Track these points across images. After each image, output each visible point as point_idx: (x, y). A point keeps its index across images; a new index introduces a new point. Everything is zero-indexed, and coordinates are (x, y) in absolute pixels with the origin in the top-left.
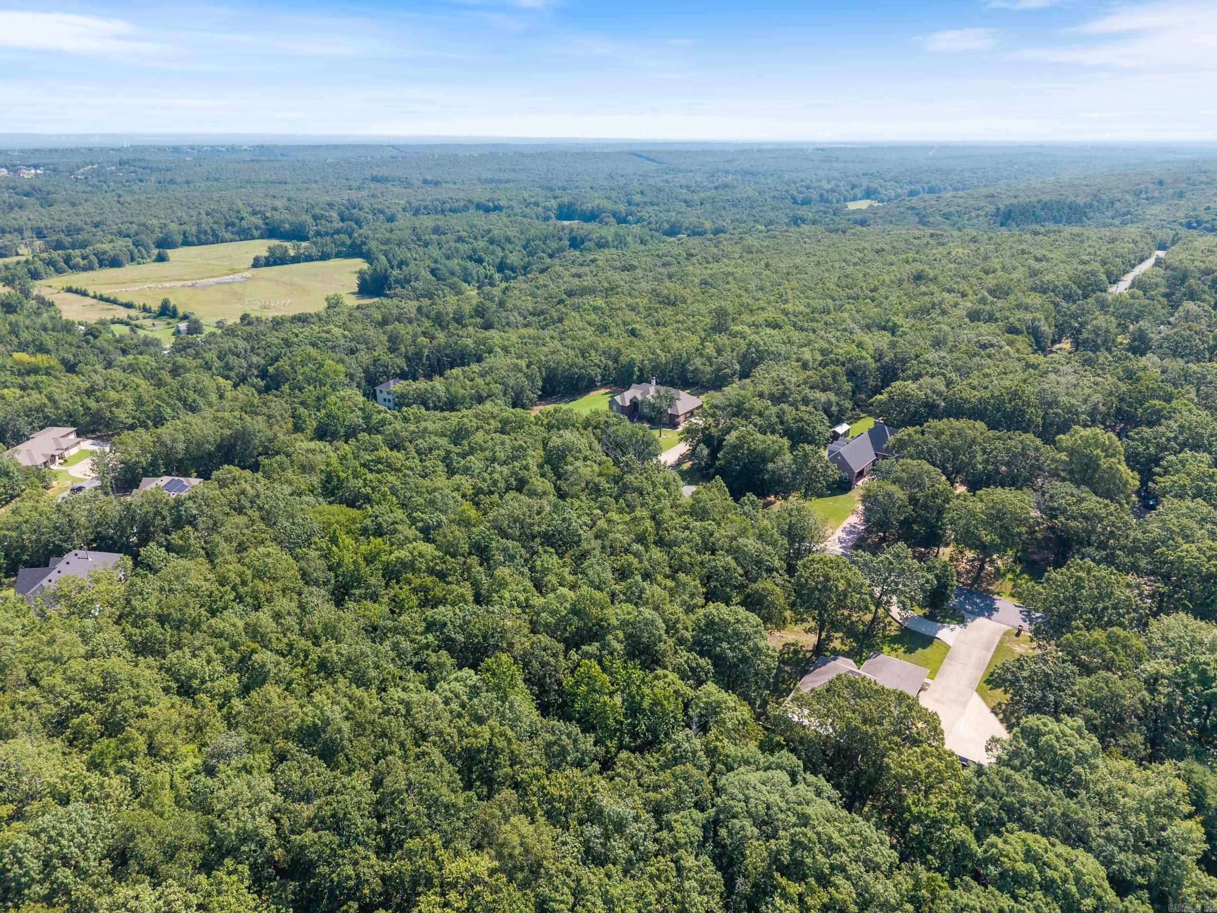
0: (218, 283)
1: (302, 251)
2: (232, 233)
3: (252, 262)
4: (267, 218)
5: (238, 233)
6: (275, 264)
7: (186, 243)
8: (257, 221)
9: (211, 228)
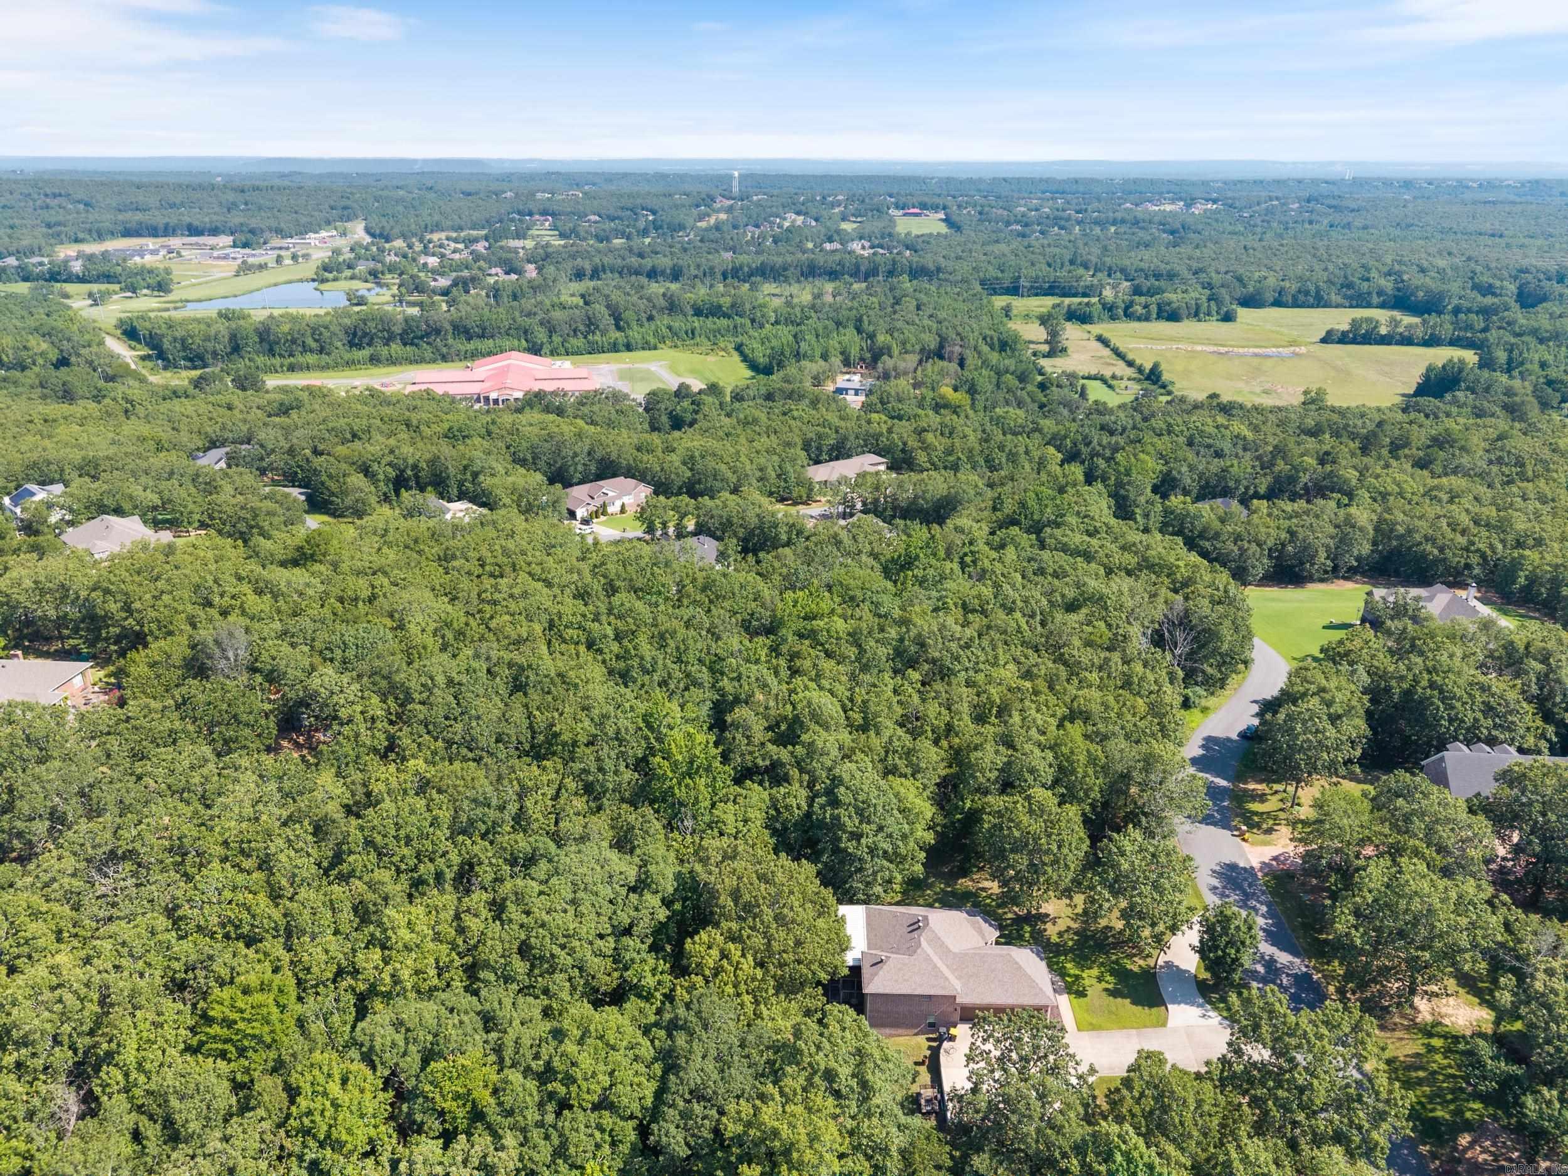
0: (1256, 355)
1: (1400, 330)
2: (1345, 297)
3: (1323, 334)
4: (1403, 281)
5: (1351, 298)
6: (1354, 341)
7: (1278, 303)
8: (1387, 284)
9: (1317, 287)
